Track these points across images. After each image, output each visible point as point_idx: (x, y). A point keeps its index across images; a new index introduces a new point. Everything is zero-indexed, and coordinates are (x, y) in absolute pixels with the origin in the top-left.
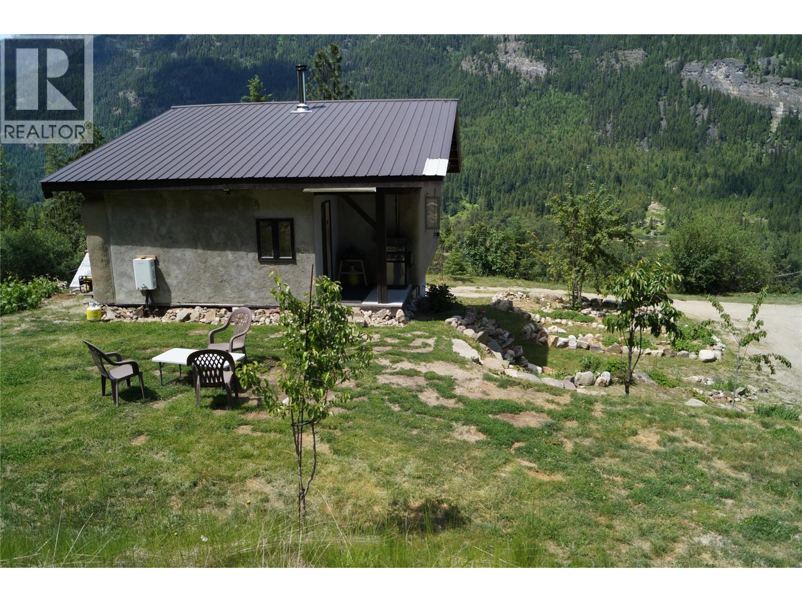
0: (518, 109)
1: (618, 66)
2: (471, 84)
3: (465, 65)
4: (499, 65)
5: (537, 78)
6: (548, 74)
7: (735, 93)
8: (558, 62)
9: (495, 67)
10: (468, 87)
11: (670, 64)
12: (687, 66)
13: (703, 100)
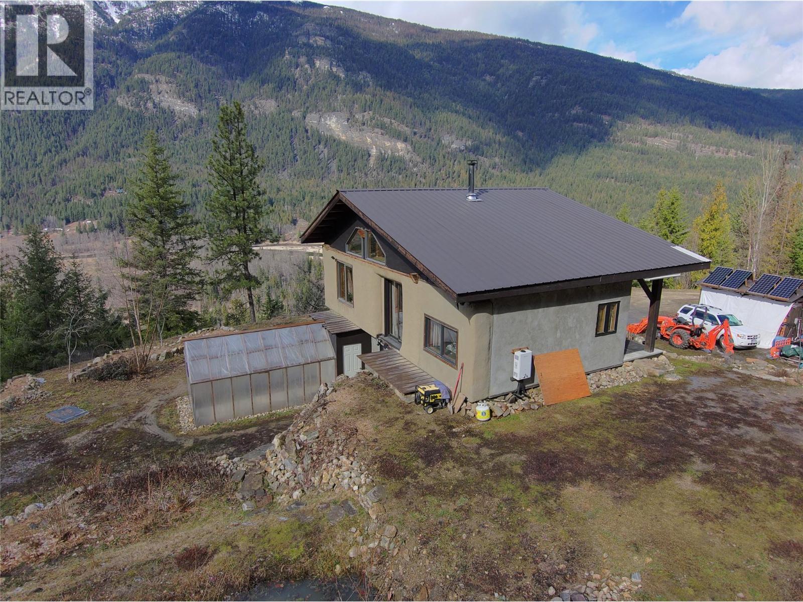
0: (177, 142)
1: (257, 112)
2: (129, 119)
3: (120, 102)
4: (154, 103)
5: (190, 117)
6: (199, 115)
7: (344, 138)
8: (207, 105)
9: (150, 105)
10: (127, 122)
11: (296, 114)
12: (308, 116)
13: (323, 143)
